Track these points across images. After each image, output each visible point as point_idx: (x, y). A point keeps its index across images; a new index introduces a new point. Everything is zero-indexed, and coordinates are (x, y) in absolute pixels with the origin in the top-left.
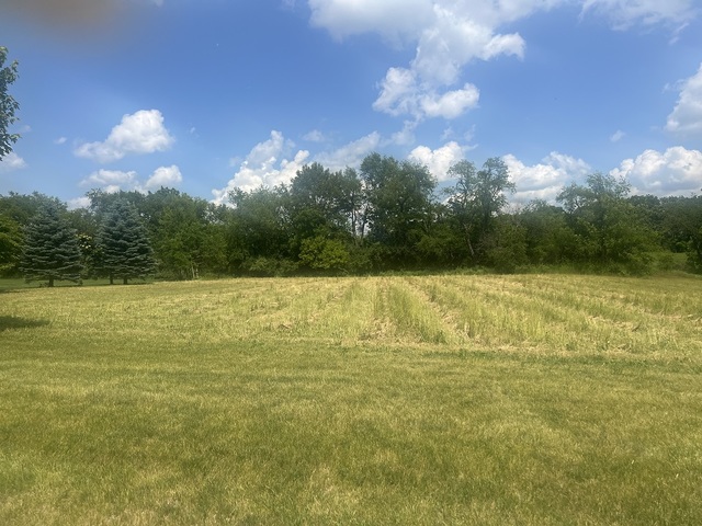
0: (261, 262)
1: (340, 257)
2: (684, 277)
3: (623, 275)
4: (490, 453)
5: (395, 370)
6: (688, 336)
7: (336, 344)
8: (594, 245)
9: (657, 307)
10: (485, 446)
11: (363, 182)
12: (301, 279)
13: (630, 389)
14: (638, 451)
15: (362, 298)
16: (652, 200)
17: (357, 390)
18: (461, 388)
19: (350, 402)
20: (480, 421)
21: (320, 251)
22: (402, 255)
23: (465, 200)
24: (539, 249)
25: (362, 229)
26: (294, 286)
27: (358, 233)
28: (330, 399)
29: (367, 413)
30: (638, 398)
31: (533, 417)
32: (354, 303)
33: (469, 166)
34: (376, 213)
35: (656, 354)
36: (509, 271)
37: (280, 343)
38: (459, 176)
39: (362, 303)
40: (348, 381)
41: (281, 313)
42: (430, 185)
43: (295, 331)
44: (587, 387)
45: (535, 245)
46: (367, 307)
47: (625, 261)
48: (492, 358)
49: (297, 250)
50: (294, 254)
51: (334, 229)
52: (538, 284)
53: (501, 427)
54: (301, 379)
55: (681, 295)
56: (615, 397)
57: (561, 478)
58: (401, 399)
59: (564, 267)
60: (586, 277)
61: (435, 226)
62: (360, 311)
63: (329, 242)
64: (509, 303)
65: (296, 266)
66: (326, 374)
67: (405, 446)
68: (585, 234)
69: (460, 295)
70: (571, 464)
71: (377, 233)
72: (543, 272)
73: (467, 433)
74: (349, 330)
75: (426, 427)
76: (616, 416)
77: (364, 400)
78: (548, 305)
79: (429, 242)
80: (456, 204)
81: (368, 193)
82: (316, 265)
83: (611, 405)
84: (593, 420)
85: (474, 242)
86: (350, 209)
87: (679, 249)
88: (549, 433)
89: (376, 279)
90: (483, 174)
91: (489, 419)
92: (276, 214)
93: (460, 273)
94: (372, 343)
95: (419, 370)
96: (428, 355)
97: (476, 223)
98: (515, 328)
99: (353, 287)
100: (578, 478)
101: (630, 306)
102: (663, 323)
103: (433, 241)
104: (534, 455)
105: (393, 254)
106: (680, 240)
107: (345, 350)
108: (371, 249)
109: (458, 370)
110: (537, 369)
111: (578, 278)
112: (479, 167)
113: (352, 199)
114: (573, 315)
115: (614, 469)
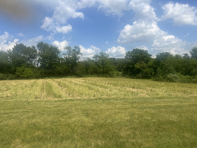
0: (1, 75)
1: (30, 73)
2: (121, 77)
3: (108, 77)
4: (69, 127)
5: (44, 107)
6: (121, 91)
7: (26, 101)
8: (101, 70)
9: (115, 85)
10: (69, 125)
11: (38, 50)
12: (16, 81)
13: (106, 105)
14: (106, 121)
15: (37, 86)
16: (114, 59)
17: (31, 114)
18: (64, 110)
19: (29, 118)
20: (68, 119)
21: (23, 71)
22: (51, 73)
23: (69, 57)
25: (38, 65)
26: (13, 83)
27: (36, 66)
28: (22, 118)
29: (34, 121)
30: (107, 107)
31: (82, 116)
32: (34, 88)
33: (70, 48)
34: (42, 60)
35: (113, 96)
36: (81, 77)
37: (5, 102)
38: (67, 50)
39: (37, 87)
40: (28, 112)
41: (8, 92)
42: (59, 52)
43: (12, 98)
44: (96, 106)
45: (88, 70)
46: (38, 89)
47: (109, 74)
48: (74, 101)
49: (15, 71)
50: (14, 72)
51: (28, 64)
52: (88, 80)
53: (73, 119)
54: (12, 113)
55: (120, 82)
56: (102, 108)
57: (87, 131)
58: (45, 115)
59: (95, 75)
60: (100, 78)
61: (61, 64)
62: (36, 90)
63: (26, 69)
64: (80, 86)
65: (14, 76)
66: (21, 110)
67: (45, 129)
68: (100, 67)
69: (67, 84)
70: (90, 127)
71: (43, 66)
72: (90, 77)
73: (64, 122)
74: (31, 96)
75: (52, 122)
76: (102, 113)
77: (33, 117)
78: (91, 85)
79: (59, 69)
80: (66, 58)
81: (40, 54)
82: (21, 76)
83: (101, 110)
84: (96, 114)
85: (72, 69)
86: (33, 58)
87: (120, 71)
88: (86, 119)
89: (43, 80)
90: (74, 50)
91: (70, 118)
92: (7, 59)
93: (68, 78)
94: (38, 99)
95: (52, 106)
96: (55, 102)
97: (72, 64)
98: (81, 92)
99: (34, 82)
100: (92, 130)
101: (109, 85)
102: (116, 89)
103: (60, 69)
104: (81, 126)
105: (48, 72)
106: (120, 69)
107: (29, 102)
108: (41, 71)
109: (63, 105)
110: (85, 102)
111: (98, 78)
112: (73, 48)
113: (34, 55)
114: (96, 88)
115: (100, 126)
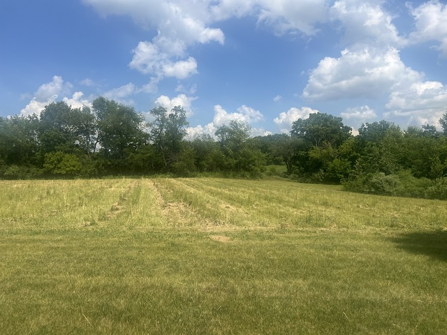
0: (14, 169)
1: (74, 166)
2: (279, 179)
3: (248, 179)
21: (59, 162)
24: (203, 163)
36: (186, 175)
45: (201, 160)
49: (42, 160)
50: (40, 163)
59: (217, 174)
63: (67, 155)
65: (41, 171)
68: (228, 154)
82: (56, 171)
85: (166, 157)
90: (172, 116)
105: (113, 164)
